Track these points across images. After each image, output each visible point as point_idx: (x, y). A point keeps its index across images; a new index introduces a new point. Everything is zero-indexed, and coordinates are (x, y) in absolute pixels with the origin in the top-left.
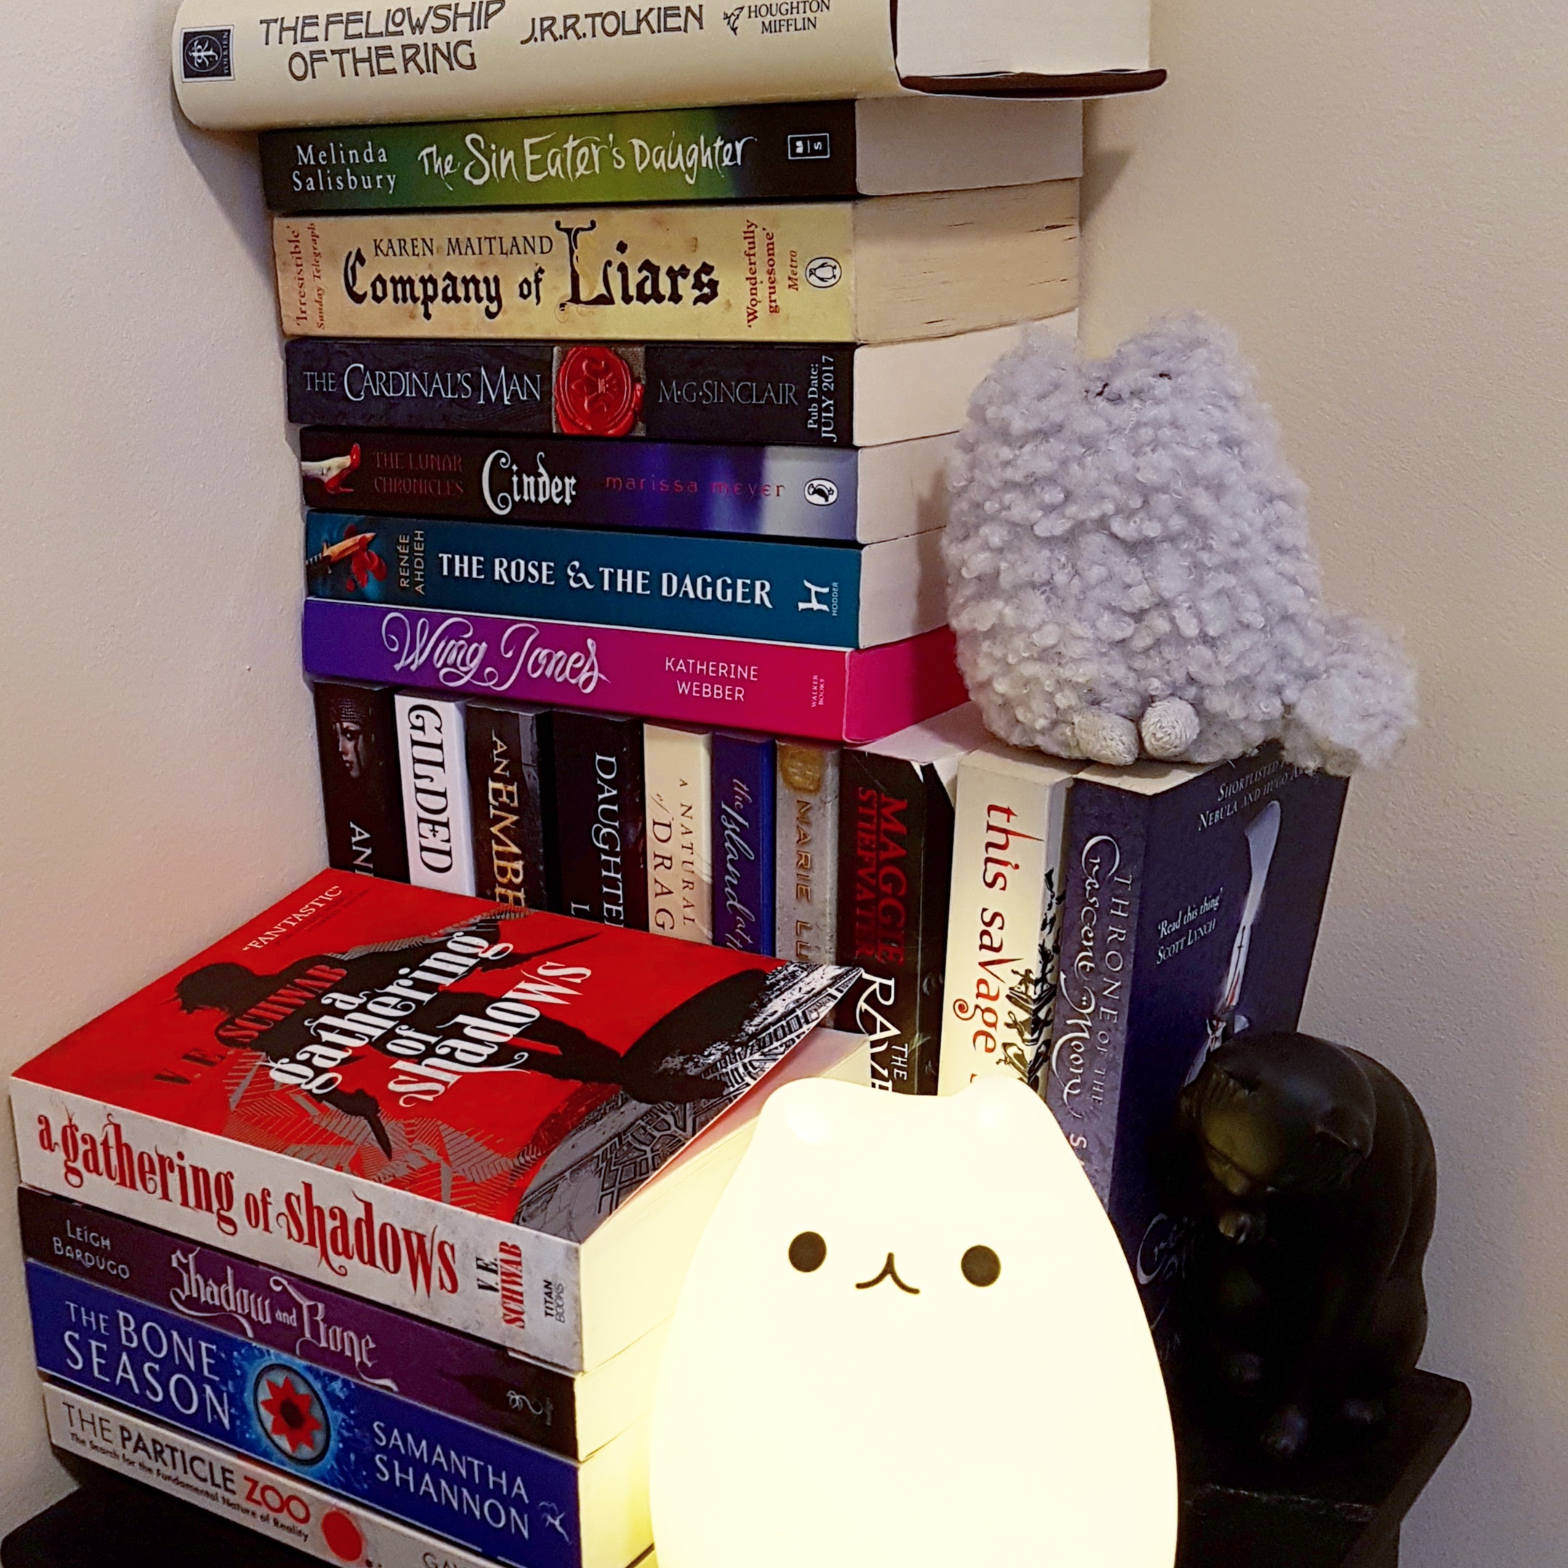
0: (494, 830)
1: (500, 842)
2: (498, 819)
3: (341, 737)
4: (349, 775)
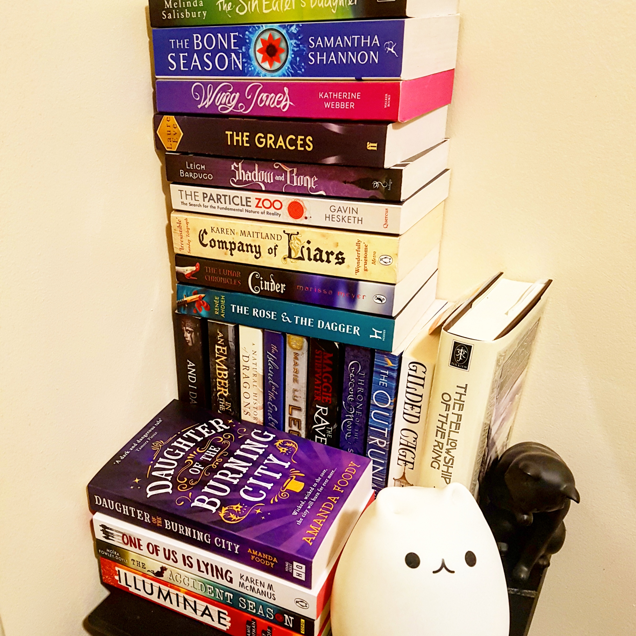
0: (217, 361)
1: (219, 365)
2: (219, 358)
3: (185, 332)
4: (188, 345)
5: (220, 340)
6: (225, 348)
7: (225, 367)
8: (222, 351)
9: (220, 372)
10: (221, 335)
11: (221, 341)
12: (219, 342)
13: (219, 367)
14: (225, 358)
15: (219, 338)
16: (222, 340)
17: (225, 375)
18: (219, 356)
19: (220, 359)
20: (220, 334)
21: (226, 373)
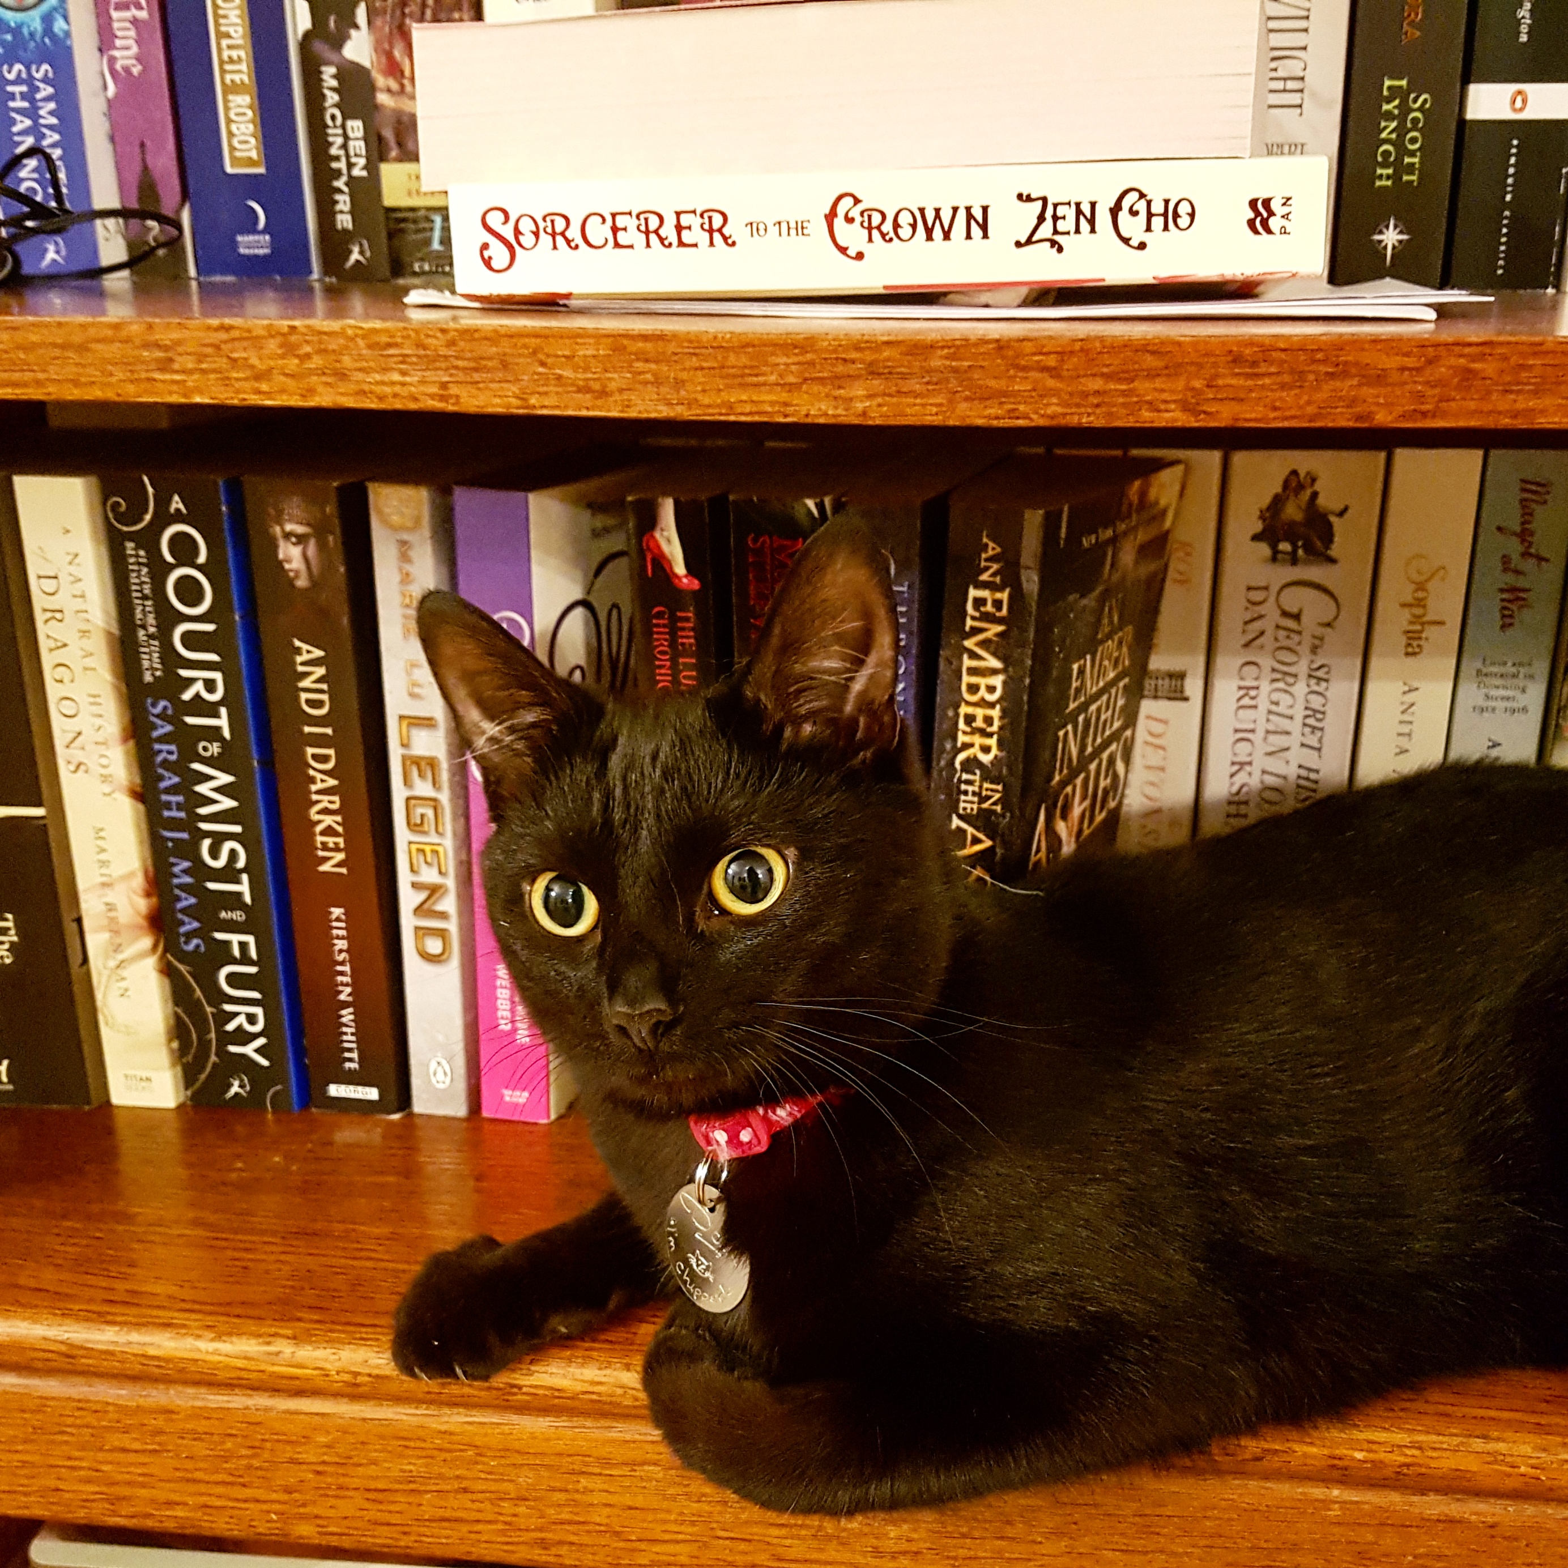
0: (968, 643)
1: (973, 655)
2: (975, 631)
3: (282, 543)
4: (293, 586)
5: (987, 569)
6: (1004, 596)
7: (995, 663)
8: (989, 608)
9: (974, 680)
10: (993, 549)
11: (991, 571)
12: (985, 577)
13: (974, 663)
14: (1000, 628)
15: (986, 560)
16: (995, 567)
17: (991, 689)
18: (977, 624)
19: (981, 637)
20: (991, 545)
21: (998, 681)
